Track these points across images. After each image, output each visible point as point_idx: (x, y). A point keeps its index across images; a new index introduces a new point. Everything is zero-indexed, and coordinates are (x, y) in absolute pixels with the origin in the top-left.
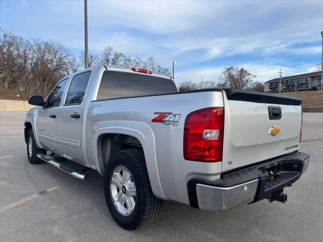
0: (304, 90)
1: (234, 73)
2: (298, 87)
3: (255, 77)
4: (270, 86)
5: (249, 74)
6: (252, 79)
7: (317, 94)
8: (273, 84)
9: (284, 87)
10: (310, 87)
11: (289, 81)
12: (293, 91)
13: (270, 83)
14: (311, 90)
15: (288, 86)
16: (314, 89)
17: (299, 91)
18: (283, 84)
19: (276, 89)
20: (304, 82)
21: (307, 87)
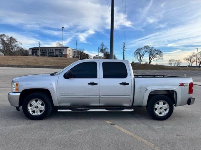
0: (52, 56)
1: (5, 39)
2: (49, 54)
3: (21, 44)
4: (32, 51)
5: (17, 42)
6: (19, 45)
7: (62, 59)
8: (35, 51)
9: (41, 53)
10: (55, 55)
11: (44, 50)
12: (46, 56)
13: (33, 50)
14: (55, 56)
15: (43, 53)
16: (57, 56)
17: (49, 56)
18: (40, 51)
19: (36, 53)
20: (52, 51)
21: (54, 54)
